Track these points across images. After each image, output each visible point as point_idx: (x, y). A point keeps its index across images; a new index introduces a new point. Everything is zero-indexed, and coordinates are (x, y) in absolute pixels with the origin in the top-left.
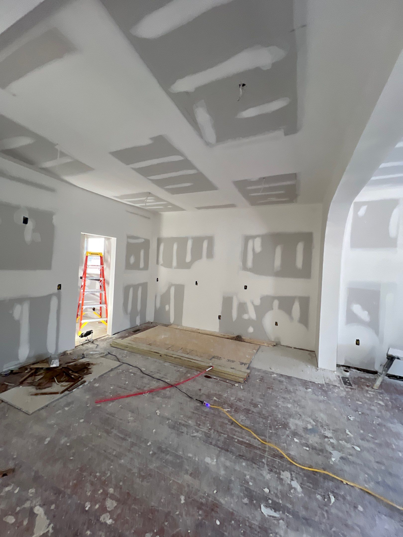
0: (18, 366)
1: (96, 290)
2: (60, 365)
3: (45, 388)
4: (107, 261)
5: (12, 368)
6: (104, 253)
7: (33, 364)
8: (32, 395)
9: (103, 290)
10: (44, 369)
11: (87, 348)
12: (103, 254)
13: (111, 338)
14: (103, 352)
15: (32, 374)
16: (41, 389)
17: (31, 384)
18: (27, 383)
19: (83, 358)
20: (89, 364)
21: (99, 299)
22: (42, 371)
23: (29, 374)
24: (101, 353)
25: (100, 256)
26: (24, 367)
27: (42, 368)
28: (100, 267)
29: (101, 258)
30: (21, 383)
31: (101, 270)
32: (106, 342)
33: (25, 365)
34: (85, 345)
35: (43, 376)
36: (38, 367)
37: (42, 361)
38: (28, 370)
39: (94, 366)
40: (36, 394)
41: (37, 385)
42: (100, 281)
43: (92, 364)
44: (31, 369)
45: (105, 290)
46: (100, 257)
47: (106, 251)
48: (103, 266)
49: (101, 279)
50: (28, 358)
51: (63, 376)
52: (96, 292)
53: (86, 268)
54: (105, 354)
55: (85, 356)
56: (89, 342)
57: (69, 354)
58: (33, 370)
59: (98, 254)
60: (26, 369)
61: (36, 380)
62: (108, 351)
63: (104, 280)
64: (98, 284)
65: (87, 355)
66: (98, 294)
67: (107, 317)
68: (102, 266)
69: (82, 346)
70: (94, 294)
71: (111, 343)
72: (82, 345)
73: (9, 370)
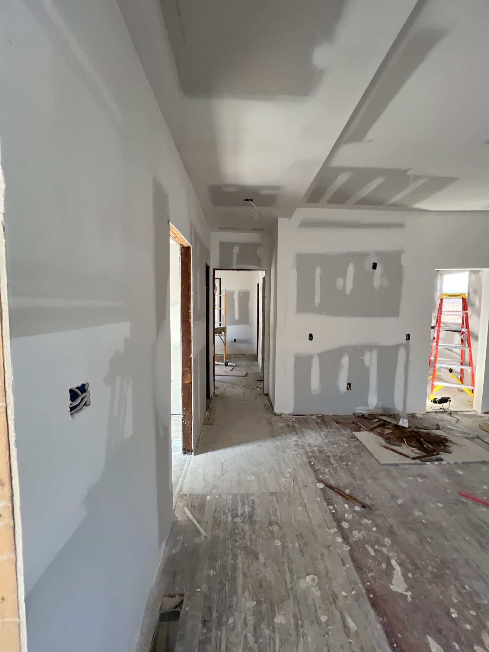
0: (368, 412)
1: (454, 345)
2: (409, 427)
3: (394, 445)
4: (473, 305)
5: (364, 412)
6: (469, 294)
7: (381, 415)
8: (382, 446)
9: (467, 346)
10: (392, 424)
11: (442, 418)
12: (467, 295)
13: (480, 417)
14: (468, 431)
15: (381, 424)
16: (391, 444)
17: (381, 435)
18: (377, 432)
19: (438, 430)
20: (446, 440)
21: (460, 357)
22: (390, 426)
23: (378, 424)
24: (465, 433)
25: (463, 298)
26: (373, 415)
27: (390, 423)
28: (461, 313)
29: (464, 300)
30: (372, 430)
31: (463, 318)
32: (472, 420)
33: (373, 414)
34: (440, 414)
35: (391, 431)
36: (386, 420)
37: (390, 416)
38: (377, 419)
39: (455, 446)
40: (386, 448)
41: (386, 437)
42: (461, 333)
43: (451, 442)
44: (380, 420)
45: (469, 345)
46: (461, 300)
47: (471, 290)
48: (467, 311)
49: (464, 330)
50: (376, 407)
51: (413, 441)
52: (456, 347)
53: (441, 314)
54: (471, 436)
55: (440, 428)
56: (445, 411)
57: (418, 418)
58: (381, 421)
59: (459, 296)
60: (375, 418)
61: (385, 433)
62: (476, 433)
63: (469, 332)
64: (457, 337)
65: (443, 428)
66: (458, 351)
67: (473, 385)
68: (465, 312)
69: (434, 414)
70: (451, 351)
71: (481, 424)
72: (435, 412)
73: (361, 413)
